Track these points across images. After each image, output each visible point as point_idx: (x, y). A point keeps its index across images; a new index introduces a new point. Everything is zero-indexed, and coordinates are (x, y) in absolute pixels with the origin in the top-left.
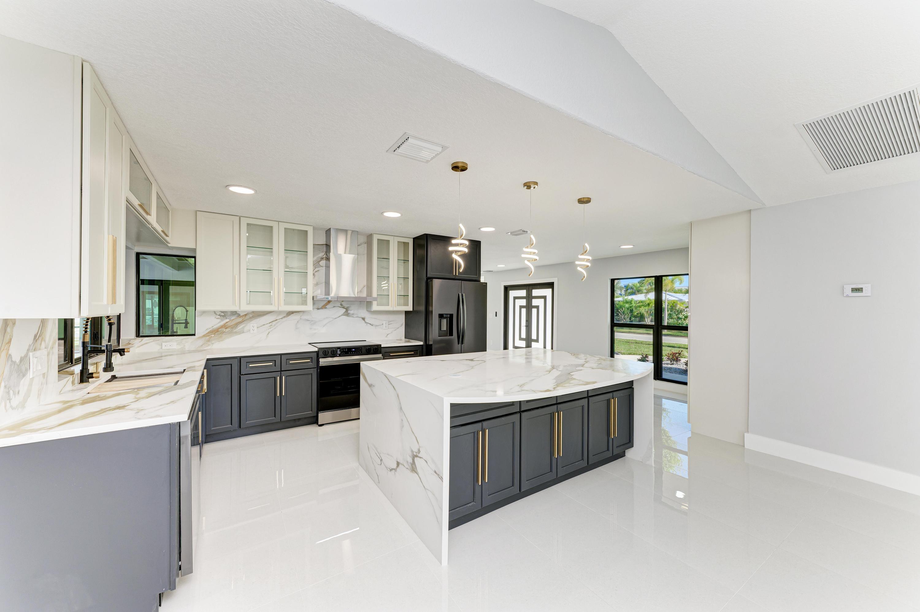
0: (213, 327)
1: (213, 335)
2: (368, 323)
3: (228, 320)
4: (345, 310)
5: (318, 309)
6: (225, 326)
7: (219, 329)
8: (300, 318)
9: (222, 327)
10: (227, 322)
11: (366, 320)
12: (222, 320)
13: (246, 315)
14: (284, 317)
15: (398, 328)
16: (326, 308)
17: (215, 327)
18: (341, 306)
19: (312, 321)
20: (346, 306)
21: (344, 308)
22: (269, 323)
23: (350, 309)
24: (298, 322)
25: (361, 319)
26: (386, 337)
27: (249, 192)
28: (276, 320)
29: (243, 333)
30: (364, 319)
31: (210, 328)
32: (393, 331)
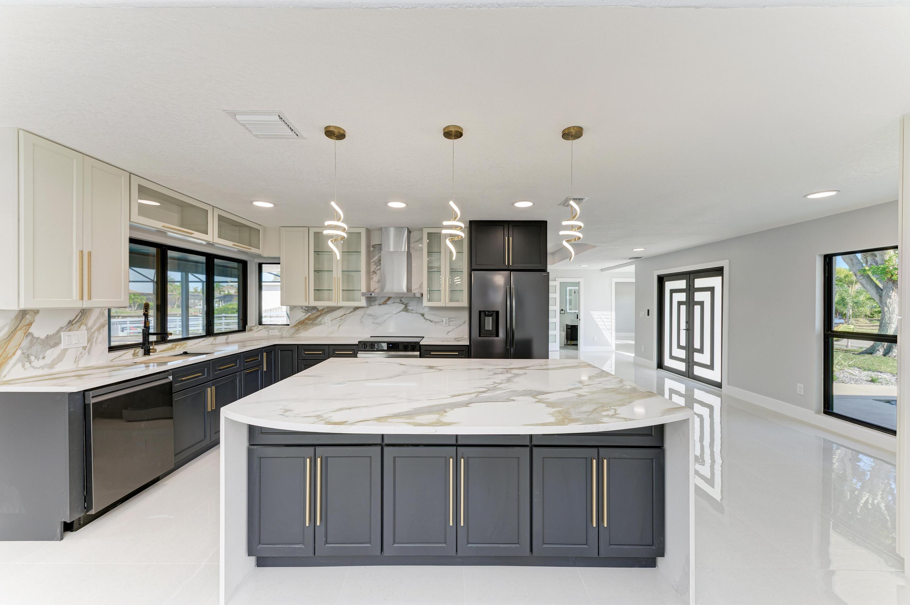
0: (300, 319)
1: (300, 326)
2: (427, 319)
3: (310, 314)
4: (404, 306)
5: (380, 305)
6: (308, 319)
7: (304, 320)
8: (364, 313)
9: (306, 319)
10: (310, 316)
11: (426, 316)
12: (306, 314)
13: (323, 310)
14: (351, 312)
15: (460, 325)
16: (387, 304)
17: (302, 319)
18: (400, 302)
19: (375, 316)
20: (405, 302)
21: (403, 304)
22: (340, 317)
23: (409, 305)
24: (362, 317)
25: (420, 315)
26: (447, 334)
27: (269, 205)
28: (345, 314)
29: (321, 324)
30: (423, 315)
31: (298, 320)
32: (454, 329)
